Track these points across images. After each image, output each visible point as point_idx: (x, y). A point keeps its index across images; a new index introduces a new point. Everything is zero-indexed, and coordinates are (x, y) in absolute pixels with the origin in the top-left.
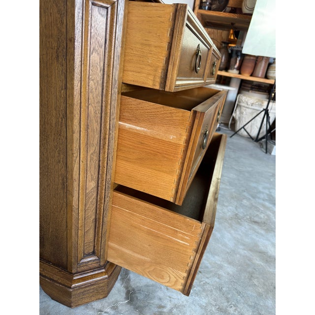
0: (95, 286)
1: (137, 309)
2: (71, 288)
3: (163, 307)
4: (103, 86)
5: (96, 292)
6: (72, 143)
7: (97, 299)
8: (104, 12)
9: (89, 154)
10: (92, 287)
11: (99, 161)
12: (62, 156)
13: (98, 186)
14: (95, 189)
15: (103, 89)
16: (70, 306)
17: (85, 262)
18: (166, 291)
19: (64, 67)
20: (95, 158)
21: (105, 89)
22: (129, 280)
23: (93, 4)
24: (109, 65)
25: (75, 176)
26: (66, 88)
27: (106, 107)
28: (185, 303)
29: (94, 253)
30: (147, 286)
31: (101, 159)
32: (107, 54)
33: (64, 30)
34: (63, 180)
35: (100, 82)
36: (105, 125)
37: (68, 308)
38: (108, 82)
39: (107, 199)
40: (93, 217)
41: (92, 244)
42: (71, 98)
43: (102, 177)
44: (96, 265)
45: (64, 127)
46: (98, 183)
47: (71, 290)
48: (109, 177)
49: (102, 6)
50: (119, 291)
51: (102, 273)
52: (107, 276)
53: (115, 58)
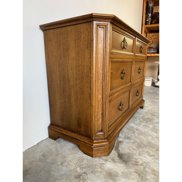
0: (103, 147)
1: (124, 161)
2: (93, 146)
3: (138, 162)
4: (103, 55)
5: (103, 150)
6: (93, 78)
7: (104, 155)
8: (103, 29)
9: (99, 83)
10: (102, 148)
11: (103, 86)
12: (89, 85)
13: (102, 98)
14: (102, 99)
15: (103, 57)
16: (92, 157)
17: (98, 135)
18: (138, 156)
19: (90, 50)
20: (101, 85)
21: (104, 57)
22: (119, 150)
23: (99, 27)
24: (105, 48)
25: (94, 92)
26: (90, 58)
27: (105, 64)
28: (150, 162)
29: (102, 131)
30: (128, 153)
31: (103, 85)
32: (104, 43)
33: (90, 38)
34: (89, 95)
35: (102, 54)
36: (105, 71)
37: (92, 158)
38: (105, 54)
39: (106, 103)
40: (101, 112)
41: (101, 126)
42: (92, 61)
43: (104, 93)
44: (103, 137)
45: (90, 73)
46: (102, 96)
47: (93, 147)
48: (107, 93)
49: (102, 27)
50: (114, 154)
51: (106, 141)
52: (108, 143)
53: (108, 44)
